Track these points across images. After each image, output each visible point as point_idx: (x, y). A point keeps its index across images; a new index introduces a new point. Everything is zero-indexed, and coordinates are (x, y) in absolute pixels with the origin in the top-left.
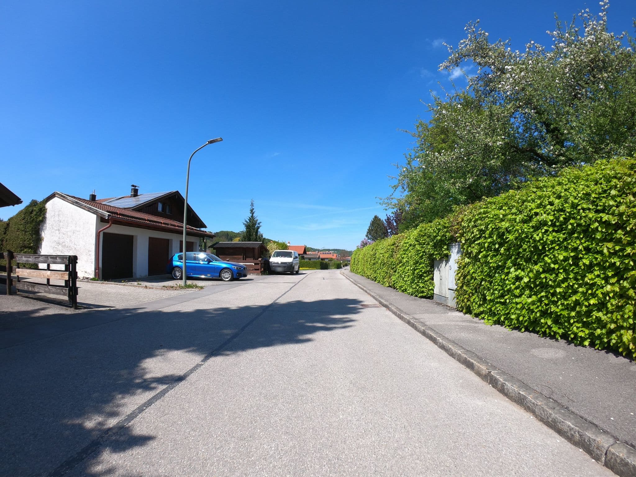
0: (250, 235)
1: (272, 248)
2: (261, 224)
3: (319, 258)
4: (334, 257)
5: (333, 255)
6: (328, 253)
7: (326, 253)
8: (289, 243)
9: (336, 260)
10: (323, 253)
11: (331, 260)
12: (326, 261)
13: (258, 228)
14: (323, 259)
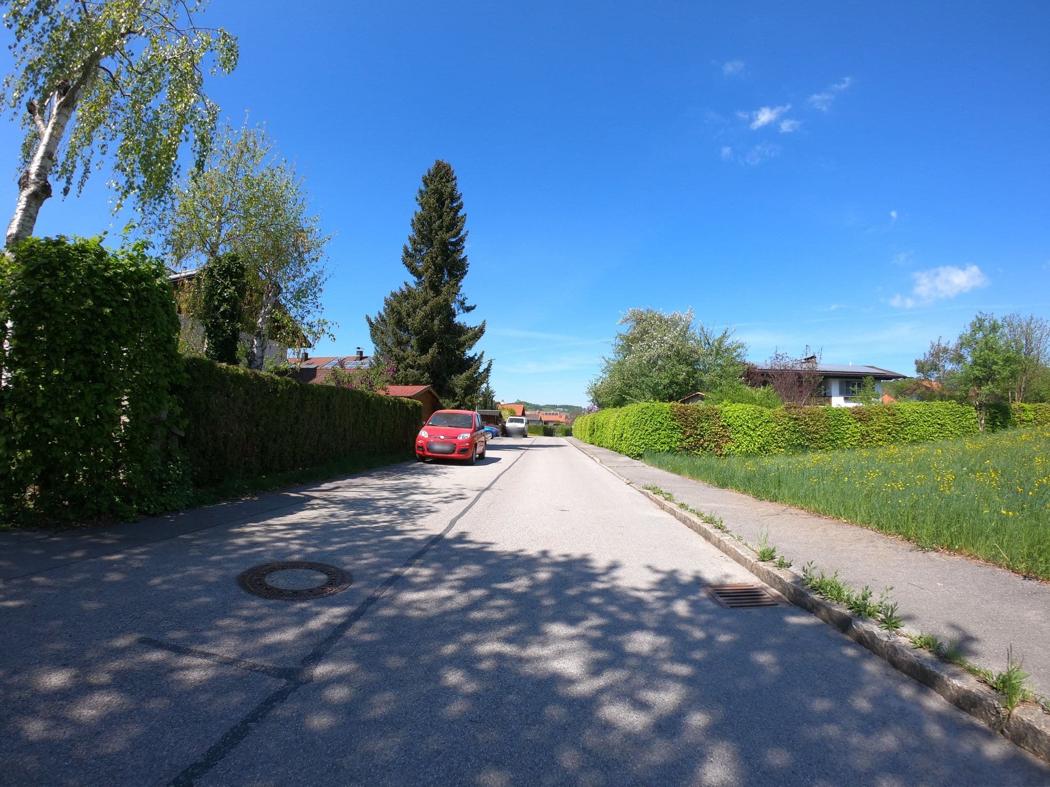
0: (486, 403)
1: (506, 415)
2: (495, 394)
3: (541, 420)
4: (563, 419)
5: (561, 417)
6: (553, 414)
7: (550, 414)
8: (503, 401)
9: (564, 424)
10: (546, 414)
11: (557, 423)
12: (551, 425)
13: (493, 396)
14: (546, 423)
